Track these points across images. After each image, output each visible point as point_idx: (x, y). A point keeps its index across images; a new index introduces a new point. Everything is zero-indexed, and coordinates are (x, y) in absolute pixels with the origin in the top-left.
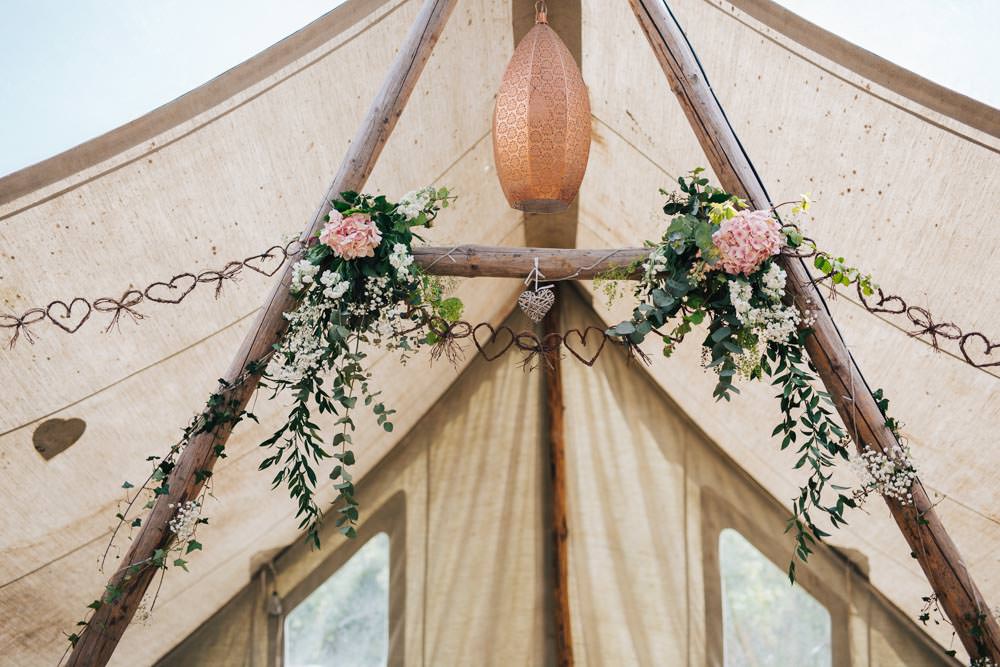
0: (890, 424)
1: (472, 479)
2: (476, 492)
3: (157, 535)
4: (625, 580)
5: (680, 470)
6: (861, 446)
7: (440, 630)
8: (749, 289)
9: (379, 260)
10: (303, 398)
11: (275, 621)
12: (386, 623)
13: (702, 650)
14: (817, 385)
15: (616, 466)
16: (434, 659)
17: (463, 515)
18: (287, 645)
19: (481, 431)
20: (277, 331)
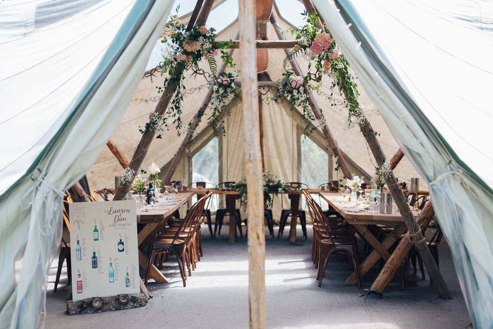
0: (322, 115)
1: (239, 122)
2: (240, 126)
3: (189, 136)
4: (277, 147)
5: (292, 119)
6: (317, 118)
7: (232, 160)
8: (297, 91)
9: (229, 86)
10: (215, 111)
11: (190, 158)
12: (218, 159)
13: (296, 164)
14: (310, 108)
15: (276, 119)
16: (230, 167)
17: (237, 131)
18: (193, 164)
19: (241, 110)
20: (209, 98)
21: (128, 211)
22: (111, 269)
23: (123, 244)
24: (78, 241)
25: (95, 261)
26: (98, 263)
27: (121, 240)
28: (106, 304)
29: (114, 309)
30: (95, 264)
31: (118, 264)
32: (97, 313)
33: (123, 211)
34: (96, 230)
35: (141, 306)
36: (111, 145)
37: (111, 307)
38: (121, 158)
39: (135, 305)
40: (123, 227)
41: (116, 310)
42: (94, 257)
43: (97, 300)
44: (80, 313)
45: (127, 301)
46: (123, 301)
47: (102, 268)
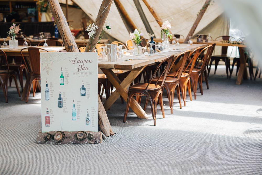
21: (90, 62)
22: (74, 109)
23: (85, 89)
24: (47, 85)
25: (60, 102)
26: (63, 103)
27: (83, 86)
28: (67, 138)
29: (72, 143)
30: (60, 105)
31: (80, 105)
32: (58, 144)
33: (86, 62)
34: (62, 76)
35: (96, 143)
36: (149, 7)
37: (70, 141)
38: (156, 17)
39: (91, 142)
40: (85, 75)
41: (74, 143)
42: (60, 98)
43: (59, 134)
44: (45, 142)
45: (84, 138)
46: (79, 137)
47: (66, 108)
